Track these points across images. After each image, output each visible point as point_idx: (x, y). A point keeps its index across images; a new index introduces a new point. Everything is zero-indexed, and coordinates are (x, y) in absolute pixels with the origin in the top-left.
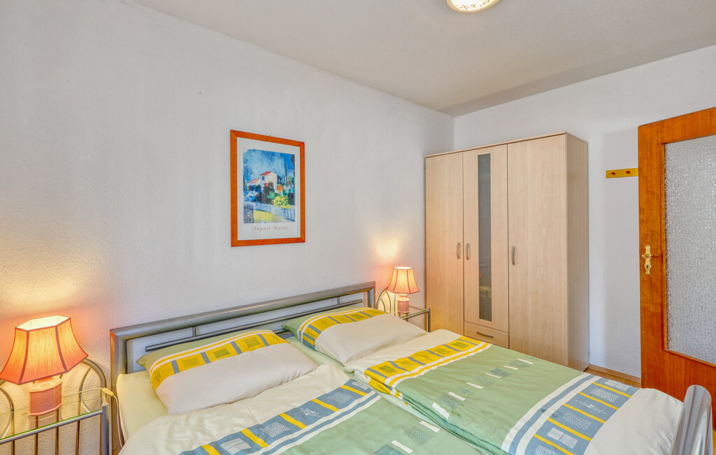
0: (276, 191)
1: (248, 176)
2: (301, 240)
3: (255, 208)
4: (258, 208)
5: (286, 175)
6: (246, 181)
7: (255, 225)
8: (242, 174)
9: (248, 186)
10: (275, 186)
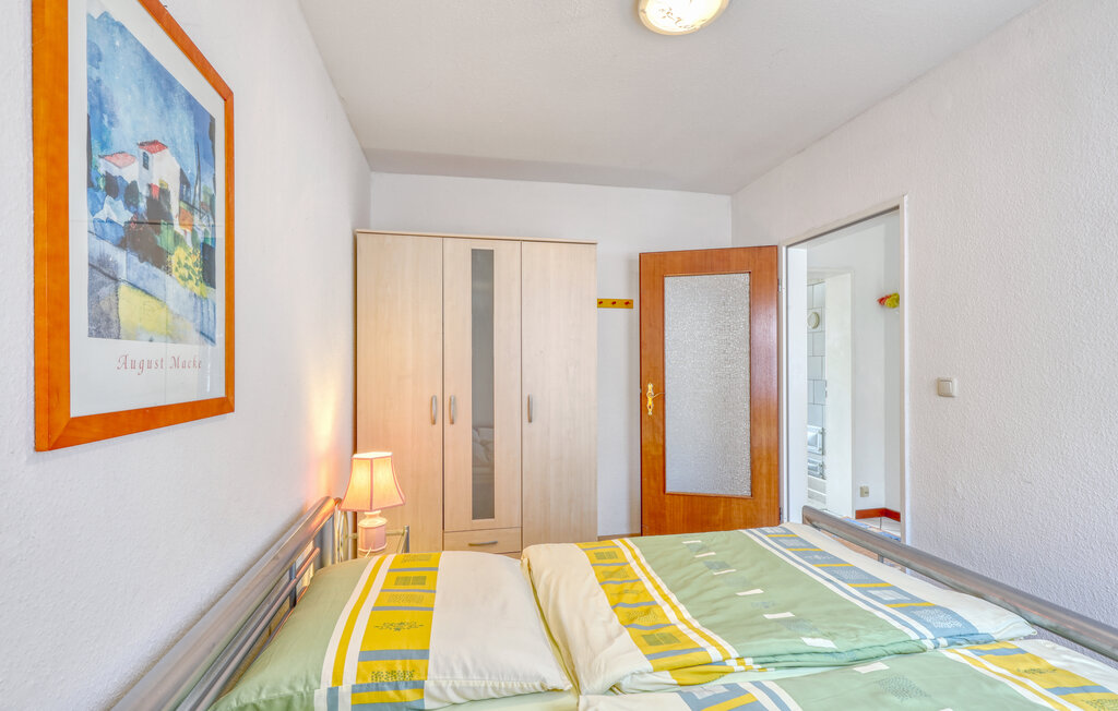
0: (178, 228)
1: (102, 130)
2: (223, 406)
3: (123, 275)
4: (134, 277)
5: (199, 178)
6: (96, 145)
7: (122, 346)
8: (85, 110)
9: (102, 170)
10: (175, 206)
